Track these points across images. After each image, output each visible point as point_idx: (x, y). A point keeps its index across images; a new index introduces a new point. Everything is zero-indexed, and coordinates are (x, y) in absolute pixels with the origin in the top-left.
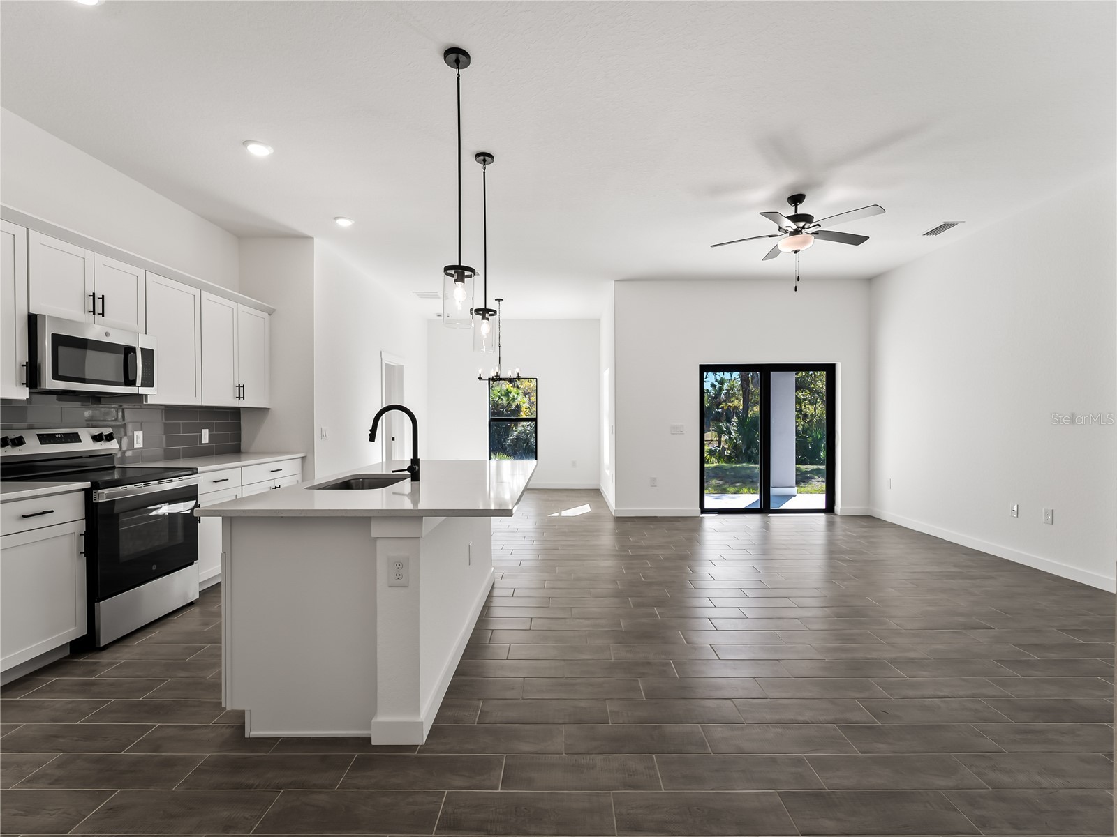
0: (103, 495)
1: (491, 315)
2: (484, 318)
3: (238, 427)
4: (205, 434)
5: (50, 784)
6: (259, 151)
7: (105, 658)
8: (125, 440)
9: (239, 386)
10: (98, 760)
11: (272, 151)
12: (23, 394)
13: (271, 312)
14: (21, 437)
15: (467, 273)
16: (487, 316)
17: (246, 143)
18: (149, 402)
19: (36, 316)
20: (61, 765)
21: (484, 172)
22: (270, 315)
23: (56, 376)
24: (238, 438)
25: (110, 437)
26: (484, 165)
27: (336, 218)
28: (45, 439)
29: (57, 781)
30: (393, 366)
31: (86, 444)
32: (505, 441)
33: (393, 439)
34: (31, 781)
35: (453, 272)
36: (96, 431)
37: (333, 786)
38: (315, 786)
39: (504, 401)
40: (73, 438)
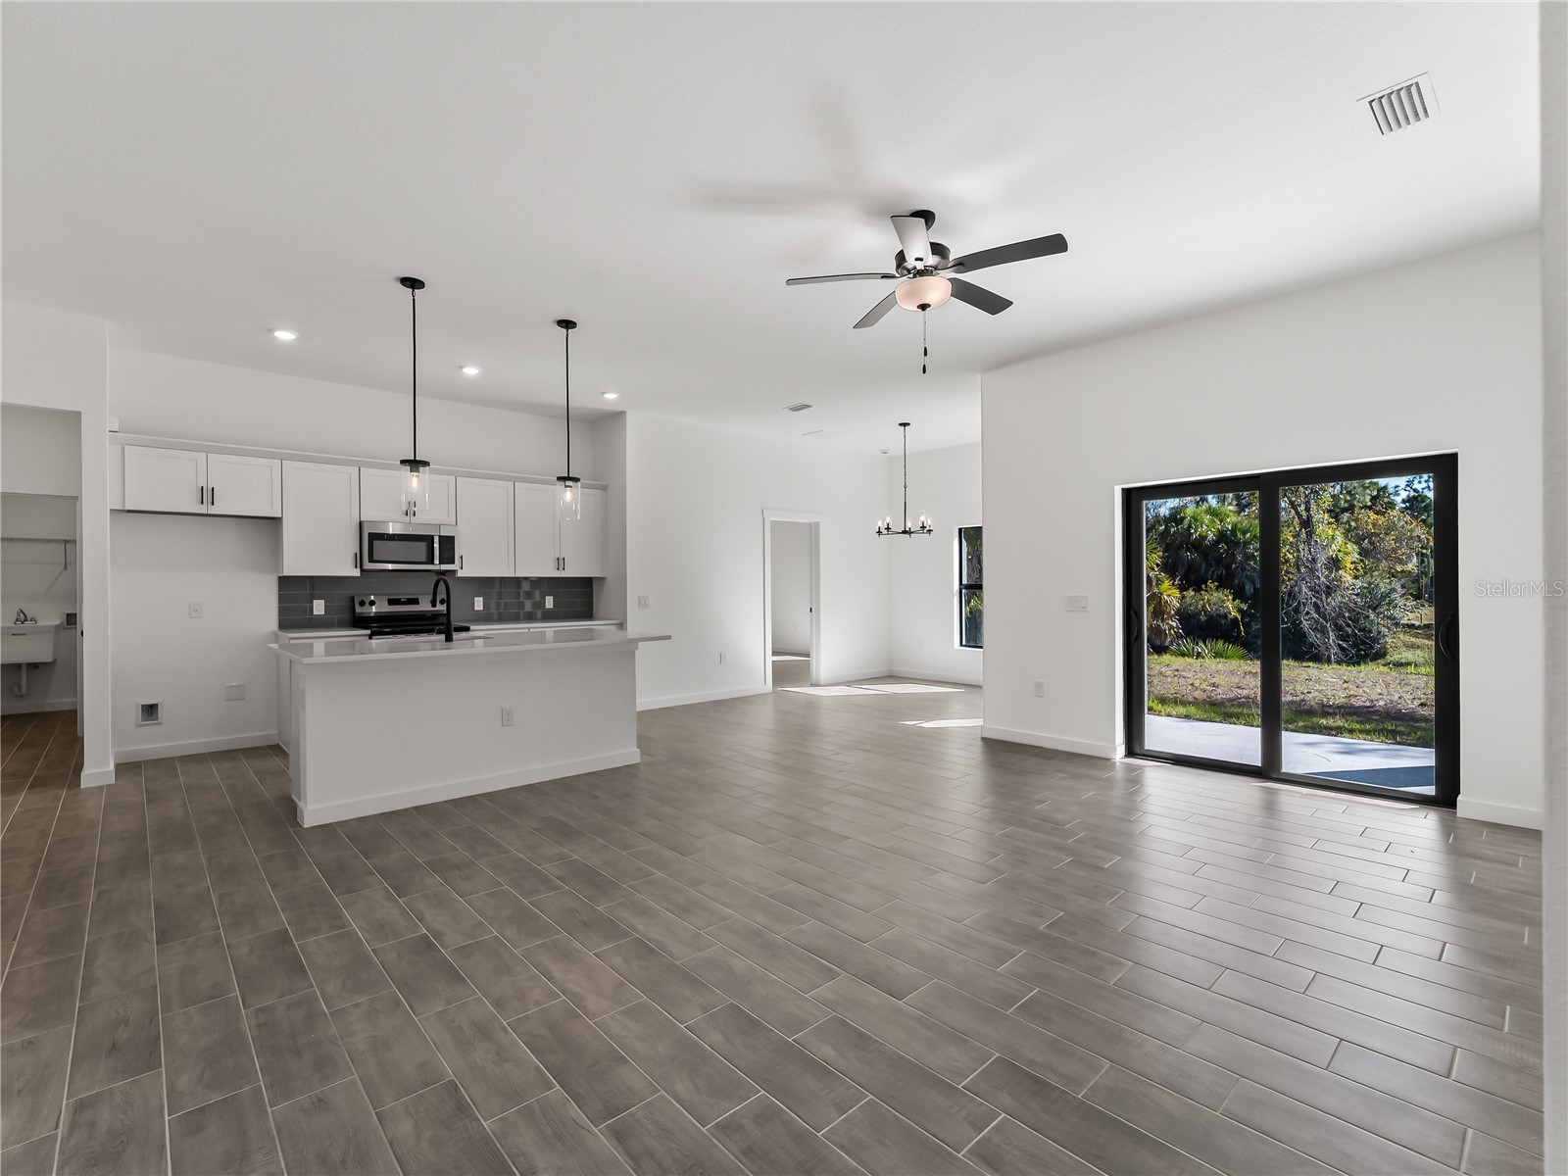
3: (590, 595)
4: (549, 600)
6: (471, 371)
9: (558, 559)
11: (478, 368)
13: (604, 488)
14: (373, 600)
17: (461, 368)
19: (363, 521)
22: (602, 491)
23: (370, 561)
24: (589, 604)
26: (568, 330)
27: (603, 393)
28: (391, 602)
30: (800, 523)
31: (423, 607)
40: (416, 601)
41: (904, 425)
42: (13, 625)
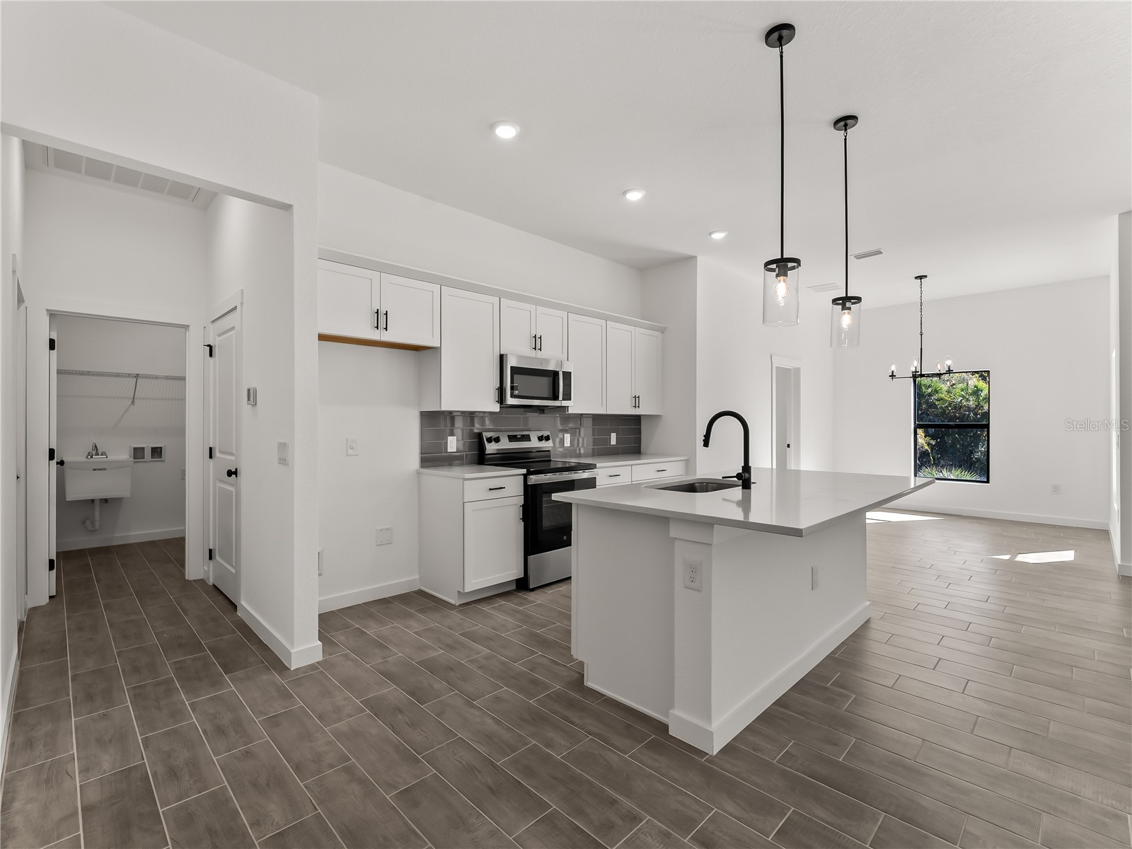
0: (534, 479)
1: (853, 303)
2: (844, 308)
3: (638, 432)
4: (613, 436)
5: (478, 668)
6: (634, 196)
7: (532, 596)
8: (558, 440)
9: (635, 397)
10: (503, 663)
11: (644, 192)
12: (496, 408)
13: (663, 329)
14: (498, 437)
15: (790, 265)
16: (848, 304)
17: (625, 193)
18: (570, 412)
19: (503, 355)
20: (487, 658)
21: (845, 139)
22: (662, 333)
23: (513, 396)
24: (639, 441)
25: (547, 438)
26: (846, 130)
27: (710, 234)
28: (512, 438)
29: (480, 667)
30: (789, 369)
31: (534, 443)
32: (972, 452)
33: (788, 446)
34: (472, 661)
35: (774, 266)
36: (540, 434)
37: (625, 753)
38: (612, 745)
39: (971, 403)
40: (527, 438)
41: (921, 277)
42: (84, 459)
